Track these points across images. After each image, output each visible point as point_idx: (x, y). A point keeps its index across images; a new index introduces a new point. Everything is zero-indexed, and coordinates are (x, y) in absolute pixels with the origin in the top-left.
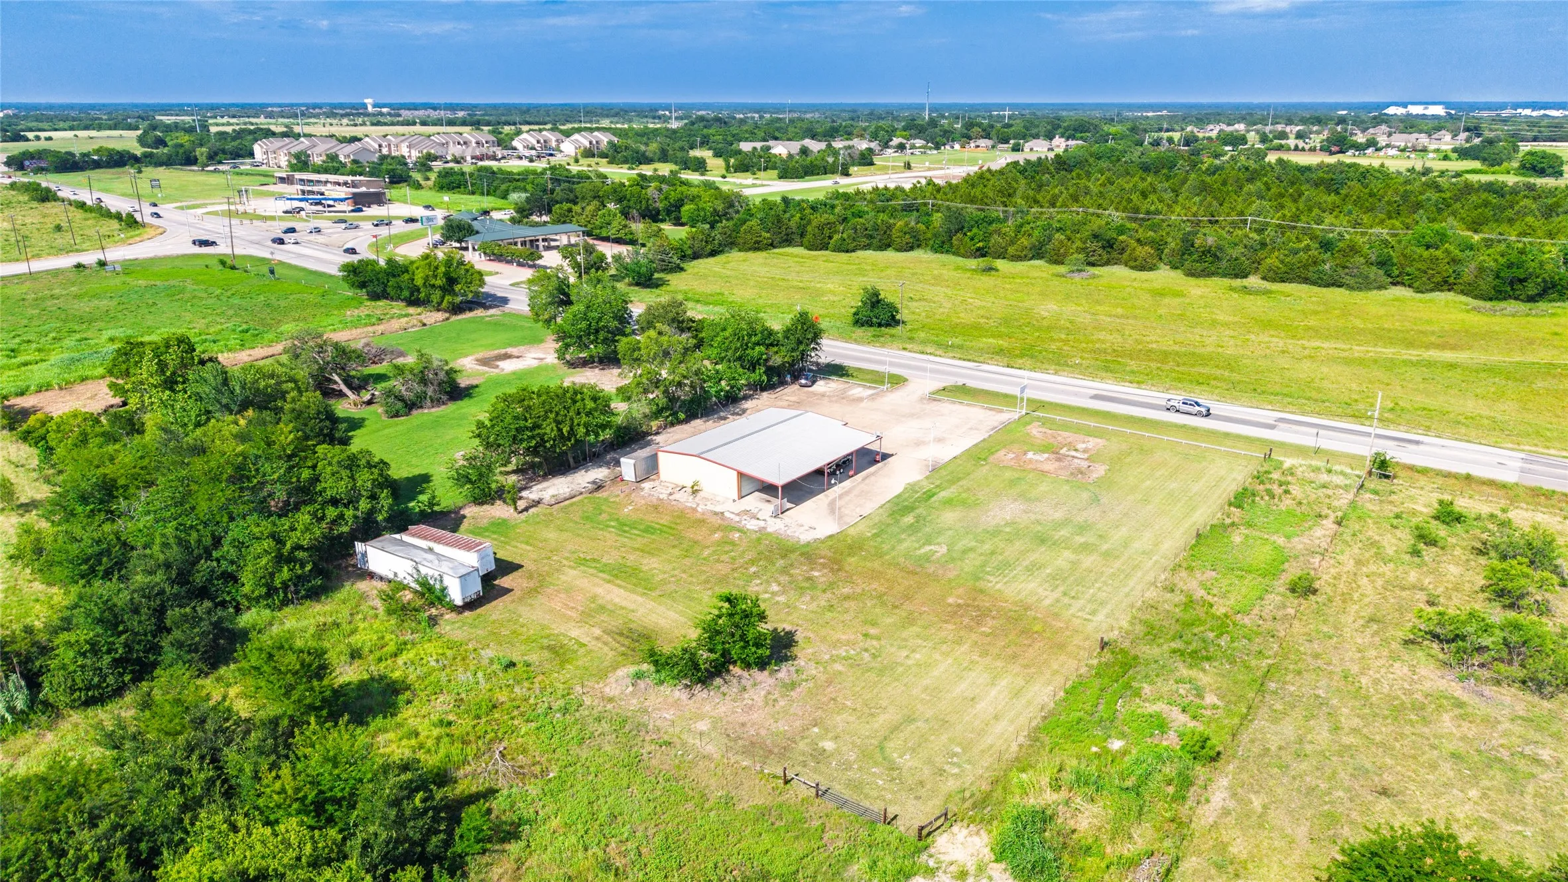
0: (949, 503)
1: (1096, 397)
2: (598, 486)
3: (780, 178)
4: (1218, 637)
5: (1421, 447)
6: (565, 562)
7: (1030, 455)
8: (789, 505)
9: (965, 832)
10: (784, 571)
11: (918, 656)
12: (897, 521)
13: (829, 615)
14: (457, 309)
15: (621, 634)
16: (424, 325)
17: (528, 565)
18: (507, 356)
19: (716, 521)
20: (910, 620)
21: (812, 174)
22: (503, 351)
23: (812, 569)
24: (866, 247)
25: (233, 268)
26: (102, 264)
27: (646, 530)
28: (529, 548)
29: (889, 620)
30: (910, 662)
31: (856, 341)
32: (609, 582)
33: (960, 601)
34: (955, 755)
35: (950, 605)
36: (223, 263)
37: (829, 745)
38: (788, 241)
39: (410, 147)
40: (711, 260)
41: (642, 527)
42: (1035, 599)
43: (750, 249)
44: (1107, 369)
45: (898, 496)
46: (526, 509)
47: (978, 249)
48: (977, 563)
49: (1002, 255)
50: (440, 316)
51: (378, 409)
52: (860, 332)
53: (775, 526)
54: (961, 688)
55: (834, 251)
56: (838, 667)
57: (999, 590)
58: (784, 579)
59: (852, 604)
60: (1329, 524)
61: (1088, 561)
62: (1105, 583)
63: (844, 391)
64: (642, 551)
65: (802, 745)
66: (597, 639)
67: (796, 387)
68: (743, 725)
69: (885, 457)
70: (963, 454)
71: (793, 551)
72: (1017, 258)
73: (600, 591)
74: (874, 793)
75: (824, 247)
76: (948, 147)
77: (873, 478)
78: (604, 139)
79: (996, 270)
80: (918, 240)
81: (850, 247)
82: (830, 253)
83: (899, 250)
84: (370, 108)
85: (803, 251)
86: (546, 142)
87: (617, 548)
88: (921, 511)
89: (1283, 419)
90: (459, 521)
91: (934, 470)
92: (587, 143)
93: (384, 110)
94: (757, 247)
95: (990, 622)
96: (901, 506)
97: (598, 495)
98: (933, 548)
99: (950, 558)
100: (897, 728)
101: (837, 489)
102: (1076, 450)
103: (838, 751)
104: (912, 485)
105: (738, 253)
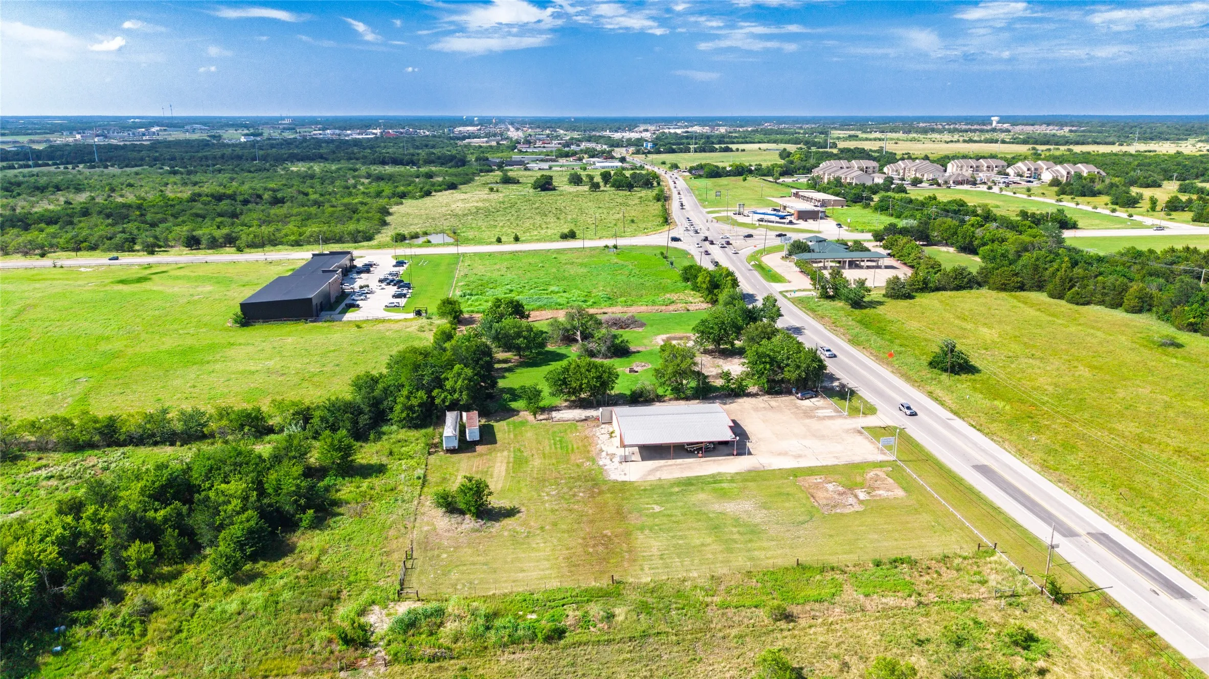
0: (717, 490)
1: (979, 467)
2: (586, 419)
3: (1194, 221)
5: (1180, 605)
6: (512, 449)
7: (830, 485)
8: (638, 458)
10: (572, 488)
11: (542, 545)
12: (671, 488)
13: (549, 513)
16: (688, 310)
17: (499, 444)
18: (687, 338)
19: (594, 453)
20: (572, 531)
22: (690, 335)
23: (584, 492)
24: (1102, 303)
25: (665, 257)
26: (615, 246)
27: (562, 448)
28: (512, 437)
29: (564, 527)
30: (534, 546)
31: (908, 379)
32: (508, 463)
33: (610, 534)
34: (472, 583)
35: (602, 533)
36: (662, 254)
37: (445, 556)
38: (1039, 287)
41: (565, 445)
42: (644, 550)
43: (997, 289)
45: (699, 476)
46: (541, 420)
47: (1191, 324)
48: (658, 523)
53: (611, 466)
54: (529, 565)
56: (506, 533)
57: (637, 539)
58: (565, 491)
59: (565, 514)
61: (713, 547)
62: (692, 561)
64: (545, 455)
65: (437, 552)
67: (791, 398)
68: (437, 535)
69: (746, 454)
70: (790, 469)
71: (594, 480)
73: (499, 464)
74: (422, 578)
75: (1061, 297)
77: (710, 463)
78: (1085, 170)
79: (1179, 346)
80: (1150, 305)
81: (1082, 301)
82: (1063, 302)
83: (1127, 311)
84: (994, 124)
85: (1041, 297)
86: (1036, 169)
87: (538, 449)
88: (692, 488)
89: (1104, 535)
90: (513, 416)
91: (750, 471)
92: (1065, 173)
93: (1005, 125)
94: (1003, 288)
95: (600, 549)
96: (688, 483)
97: (578, 424)
98: (655, 506)
99: (654, 515)
100: (474, 564)
101: (679, 461)
102: (869, 493)
103: (442, 560)
104: (719, 473)
105: (984, 291)
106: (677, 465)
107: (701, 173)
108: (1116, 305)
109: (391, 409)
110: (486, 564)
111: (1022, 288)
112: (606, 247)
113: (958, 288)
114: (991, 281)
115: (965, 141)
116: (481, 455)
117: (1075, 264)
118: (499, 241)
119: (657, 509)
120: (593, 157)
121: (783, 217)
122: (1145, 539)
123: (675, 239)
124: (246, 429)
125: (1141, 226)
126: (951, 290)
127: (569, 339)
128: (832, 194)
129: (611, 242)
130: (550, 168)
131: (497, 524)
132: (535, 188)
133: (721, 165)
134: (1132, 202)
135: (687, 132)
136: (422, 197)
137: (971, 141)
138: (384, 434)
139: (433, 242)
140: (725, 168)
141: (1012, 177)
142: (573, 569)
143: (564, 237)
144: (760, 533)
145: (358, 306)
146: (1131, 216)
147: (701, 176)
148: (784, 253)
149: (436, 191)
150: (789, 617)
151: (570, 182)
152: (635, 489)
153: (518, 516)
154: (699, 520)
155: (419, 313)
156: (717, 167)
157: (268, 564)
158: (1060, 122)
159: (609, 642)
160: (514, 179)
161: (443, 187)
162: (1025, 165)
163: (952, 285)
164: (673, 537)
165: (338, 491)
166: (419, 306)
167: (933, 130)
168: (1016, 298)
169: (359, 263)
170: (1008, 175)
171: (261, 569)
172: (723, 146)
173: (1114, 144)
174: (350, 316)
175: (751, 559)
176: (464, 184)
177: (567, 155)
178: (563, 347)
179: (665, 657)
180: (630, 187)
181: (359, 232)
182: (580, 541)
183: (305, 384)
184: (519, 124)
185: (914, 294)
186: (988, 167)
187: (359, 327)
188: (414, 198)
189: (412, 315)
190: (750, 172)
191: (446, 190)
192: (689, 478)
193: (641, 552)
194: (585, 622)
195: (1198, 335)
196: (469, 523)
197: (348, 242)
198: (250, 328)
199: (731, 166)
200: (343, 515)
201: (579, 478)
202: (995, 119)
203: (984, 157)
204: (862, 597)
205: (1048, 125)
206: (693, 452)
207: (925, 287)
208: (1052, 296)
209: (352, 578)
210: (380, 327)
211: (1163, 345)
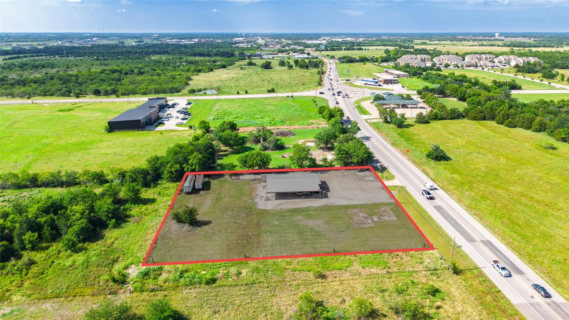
1: (437, 207)
2: (255, 180)
6: (216, 193)
7: (362, 213)
8: (274, 199)
10: (239, 212)
11: (218, 239)
12: (285, 213)
13: (225, 224)
17: (211, 190)
18: (313, 142)
19: (254, 196)
20: (233, 233)
23: (244, 214)
24: (522, 127)
25: (315, 102)
26: (292, 96)
27: (240, 193)
28: (218, 187)
29: (230, 230)
30: (214, 239)
33: (251, 234)
35: (247, 234)
36: (313, 100)
38: (493, 118)
42: (264, 242)
43: (472, 119)
46: (234, 179)
48: (275, 230)
53: (260, 202)
54: (209, 248)
56: (203, 233)
57: (263, 237)
58: (235, 213)
59: (233, 224)
61: (297, 242)
64: (231, 196)
67: (356, 171)
70: (344, 205)
71: (251, 208)
73: (208, 200)
75: (502, 124)
78: (532, 60)
80: (544, 128)
81: (512, 125)
82: (503, 126)
83: (533, 131)
84: (496, 37)
85: (493, 123)
86: (509, 60)
87: (229, 193)
88: (295, 213)
89: (489, 242)
90: (221, 177)
91: (325, 206)
92: (522, 62)
93: (502, 37)
94: (475, 119)
96: (294, 211)
97: (251, 182)
100: (183, 247)
101: (292, 200)
102: (379, 218)
103: (170, 244)
104: (310, 207)
105: (465, 120)
106: (291, 202)
107: (344, 60)
108: (528, 128)
109: (163, 173)
110: (189, 247)
111: (484, 119)
112: (288, 96)
113: (452, 118)
114: (469, 115)
115: (479, 45)
116: (201, 196)
117: (511, 107)
118: (238, 93)
119: (276, 223)
120: (295, 52)
121: (376, 83)
122: (509, 244)
123: (321, 93)
124: (95, 180)
125: (554, 88)
126: (449, 119)
128: (403, 71)
129: (290, 94)
130: (273, 58)
131: (199, 228)
132: (262, 68)
133: (354, 57)
134: (552, 77)
135: (343, 40)
136: (209, 72)
137: (482, 45)
138: (159, 184)
139: (208, 93)
140: (356, 58)
141: (497, 63)
142: (229, 250)
143: (269, 91)
144: (321, 235)
145: (164, 124)
146: (550, 83)
147: (344, 62)
148: (372, 100)
149: (216, 69)
150: (323, 277)
151: (280, 65)
152: (269, 213)
153: (210, 225)
154: (294, 229)
155: (191, 127)
156: (352, 58)
157: (90, 244)
158: (529, 36)
159: (236, 285)
160: (254, 63)
161: (220, 67)
162: (504, 57)
164: (280, 237)
165: (130, 211)
166: (192, 124)
167: (465, 40)
168: (480, 124)
169: (170, 103)
170: (494, 62)
171: (87, 246)
172: (358, 47)
173: (554, 47)
174: (159, 128)
175: (313, 248)
176: (230, 65)
177: (282, 52)
178: (254, 145)
179: (260, 294)
180: (307, 67)
181: (174, 88)
182: (236, 237)
183: (130, 160)
184: (263, 36)
185: (430, 121)
186: (486, 58)
187: (161, 133)
188: (204, 72)
189: (187, 128)
190: (368, 60)
191: (220, 68)
192: (295, 209)
194: (227, 276)
195: (566, 143)
196: (186, 227)
197: (168, 93)
198: (112, 133)
199: (358, 57)
200: (130, 222)
201: (243, 208)
202: (497, 34)
203: (485, 53)
204: (361, 268)
205: (524, 37)
206: (300, 196)
207: (436, 118)
208: (498, 123)
209: (125, 252)
210: (172, 133)
211: (547, 148)
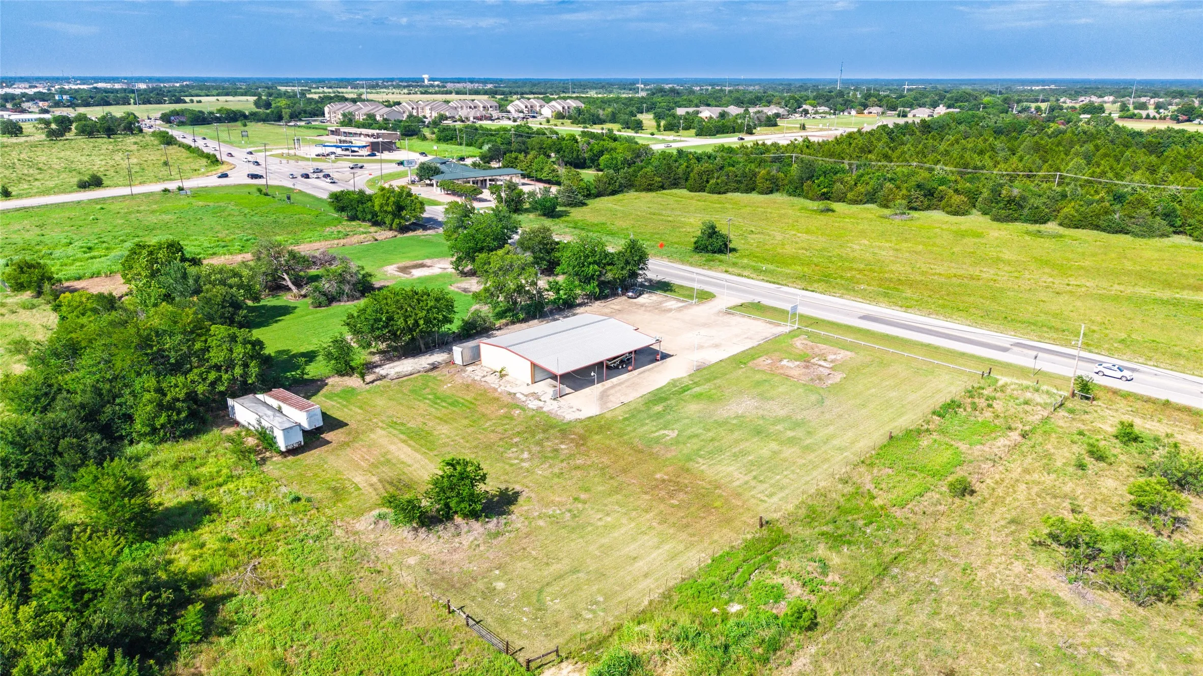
0: (698, 397)
1: (865, 318)
2: (434, 367)
3: (697, 135)
4: (866, 525)
6: (380, 424)
7: (785, 362)
8: (568, 390)
9: (571, 667)
10: (539, 443)
11: (609, 519)
12: (649, 408)
13: (556, 480)
14: (403, 229)
15: (391, 483)
16: (376, 240)
17: (353, 424)
18: (422, 266)
19: (507, 399)
20: (618, 490)
21: (723, 132)
22: (420, 262)
23: (562, 443)
24: (736, 190)
25: (266, 194)
26: (181, 189)
27: (452, 404)
28: (359, 411)
29: (600, 488)
30: (600, 523)
31: (691, 264)
32: (404, 441)
33: (666, 477)
34: (597, 603)
35: (656, 480)
36: (260, 191)
37: (500, 585)
38: (675, 184)
39: (431, 109)
40: (611, 198)
41: (450, 401)
42: (727, 480)
43: (643, 190)
44: (886, 295)
45: (661, 388)
46: (372, 382)
47: (823, 194)
48: (695, 447)
49: (841, 199)
50: (390, 234)
51: (308, 300)
52: (697, 257)
53: (550, 406)
54: (631, 549)
55: (709, 192)
56: (541, 523)
57: (702, 471)
58: (535, 449)
59: (578, 474)
60: (1015, 436)
61: (788, 452)
62: (793, 472)
63: (661, 303)
64: (441, 419)
65: (480, 585)
66: (372, 485)
67: (624, 298)
68: (443, 563)
69: (665, 356)
70: (729, 358)
71: (552, 427)
72: (855, 202)
73: (393, 448)
74: (515, 628)
75: (702, 189)
76: (846, 113)
77: (647, 374)
78: (574, 105)
79: (833, 211)
80: (777, 186)
81: (722, 190)
82: (707, 194)
83: (761, 193)
84: (426, 82)
85: (683, 193)
86: (532, 107)
87: (423, 416)
88: (672, 402)
90: (321, 387)
91: (699, 369)
92: (561, 108)
93: (436, 83)
94: (650, 188)
95: (681, 496)
96: (658, 397)
97: (430, 374)
98: (666, 432)
99: (676, 442)
100: (561, 577)
101: (615, 380)
102: (825, 360)
103: (505, 591)
104: (674, 381)
105: (634, 193)
106: (620, 384)
107: (183, 119)
108: (750, 189)
109: (129, 418)
110: (575, 571)
111: (663, 187)
112: (166, 190)
113: (614, 193)
114: (637, 183)
116: (344, 445)
119: (670, 433)
127: (277, 287)
131: (513, 517)
135: (95, 88)
140: (213, 113)
142: (689, 531)
143: (83, 186)
144: (803, 423)
147: (184, 123)
148: (408, 179)
152: (614, 421)
153: (521, 500)
154: (731, 431)
156: (201, 112)
162: (522, 103)
163: (609, 190)
164: (734, 456)
168: (662, 196)
175: (841, 449)
182: (647, 497)
185: (586, 201)
190: (245, 117)
192: (652, 394)
193: (732, 482)
201: (530, 430)
206: (617, 367)
207: (589, 193)
208: (693, 190)
211: (822, 211)
